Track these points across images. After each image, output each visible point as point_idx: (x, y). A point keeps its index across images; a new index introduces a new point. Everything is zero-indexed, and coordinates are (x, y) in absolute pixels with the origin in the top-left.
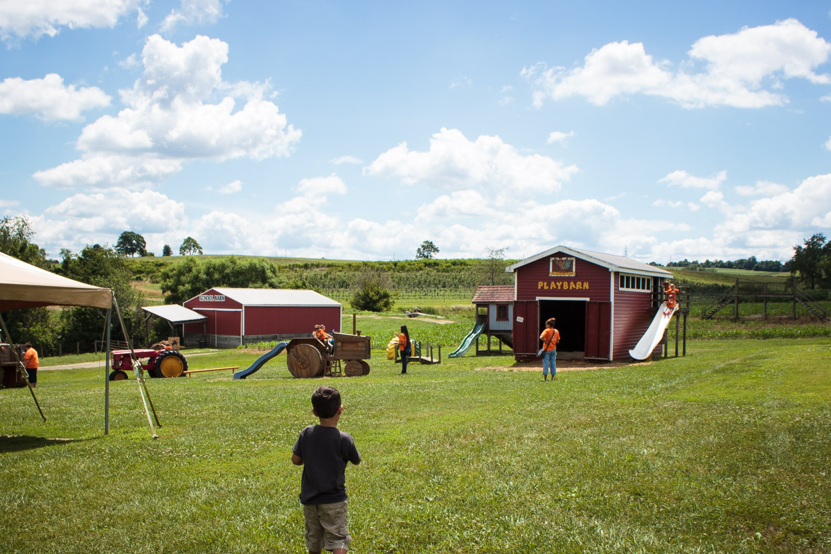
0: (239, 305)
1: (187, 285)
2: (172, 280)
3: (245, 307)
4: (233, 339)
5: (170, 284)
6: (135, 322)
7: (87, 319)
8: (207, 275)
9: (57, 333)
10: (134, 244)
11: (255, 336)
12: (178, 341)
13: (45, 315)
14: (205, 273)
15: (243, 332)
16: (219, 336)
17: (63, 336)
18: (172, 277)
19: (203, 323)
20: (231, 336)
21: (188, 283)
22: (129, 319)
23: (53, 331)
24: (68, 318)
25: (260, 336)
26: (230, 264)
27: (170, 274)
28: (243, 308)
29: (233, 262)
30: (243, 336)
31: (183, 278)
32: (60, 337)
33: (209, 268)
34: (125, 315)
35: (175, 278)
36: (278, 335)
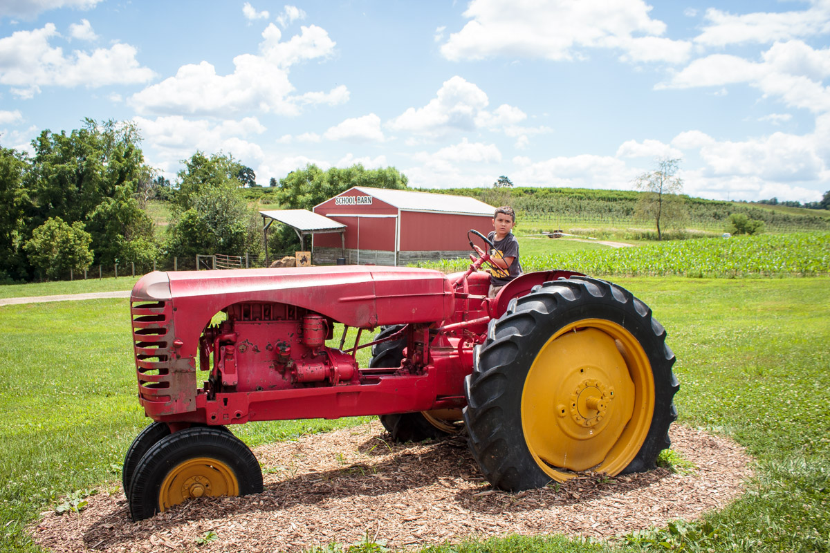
0: (393, 210)
1: (307, 195)
2: (289, 190)
3: (402, 211)
4: (383, 256)
5: (288, 194)
6: (248, 237)
7: (195, 232)
8: (331, 184)
9: (163, 249)
10: (245, 177)
11: (412, 253)
12: (309, 257)
13: (150, 228)
14: (328, 182)
15: (398, 247)
16: (361, 251)
17: (169, 252)
18: (290, 187)
19: (341, 233)
20: (379, 252)
21: (309, 192)
22: (241, 233)
23: (158, 246)
24: (175, 232)
25: (419, 253)
26: (357, 172)
27: (289, 183)
28: (399, 213)
29: (361, 171)
30: (398, 253)
31: (303, 187)
32: (166, 252)
33: (333, 176)
34: (237, 228)
35: (294, 187)
36: (440, 252)
